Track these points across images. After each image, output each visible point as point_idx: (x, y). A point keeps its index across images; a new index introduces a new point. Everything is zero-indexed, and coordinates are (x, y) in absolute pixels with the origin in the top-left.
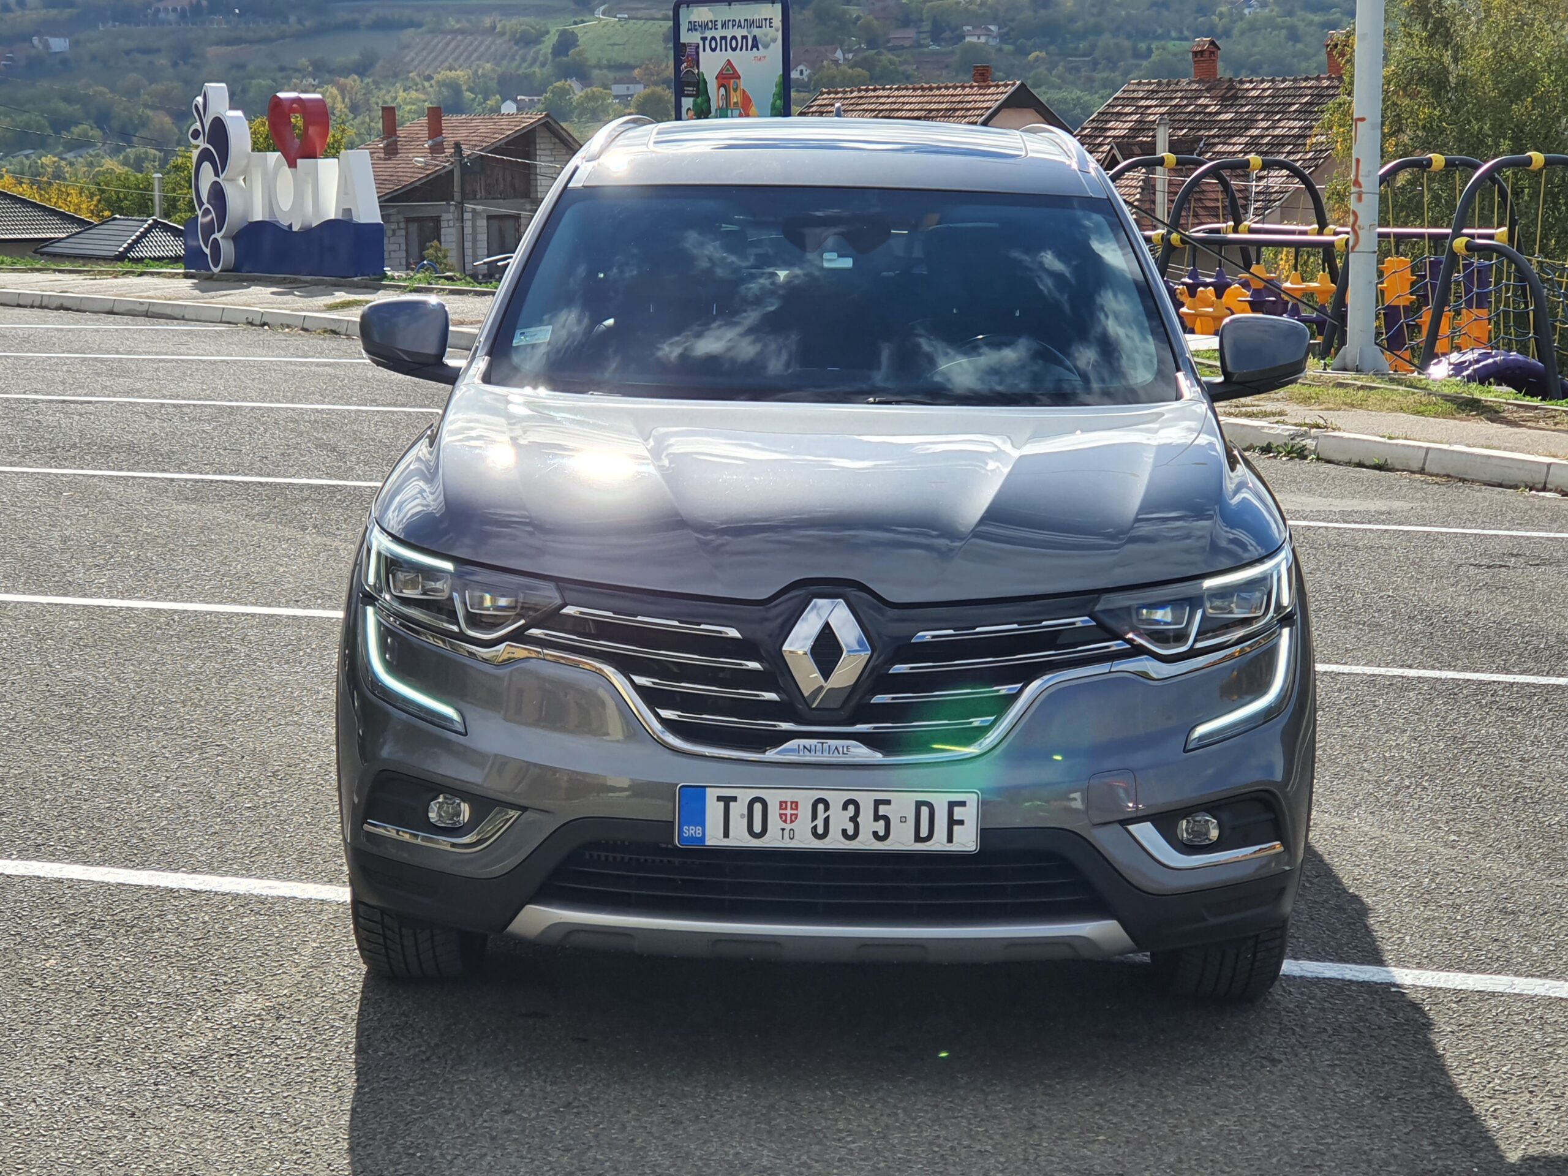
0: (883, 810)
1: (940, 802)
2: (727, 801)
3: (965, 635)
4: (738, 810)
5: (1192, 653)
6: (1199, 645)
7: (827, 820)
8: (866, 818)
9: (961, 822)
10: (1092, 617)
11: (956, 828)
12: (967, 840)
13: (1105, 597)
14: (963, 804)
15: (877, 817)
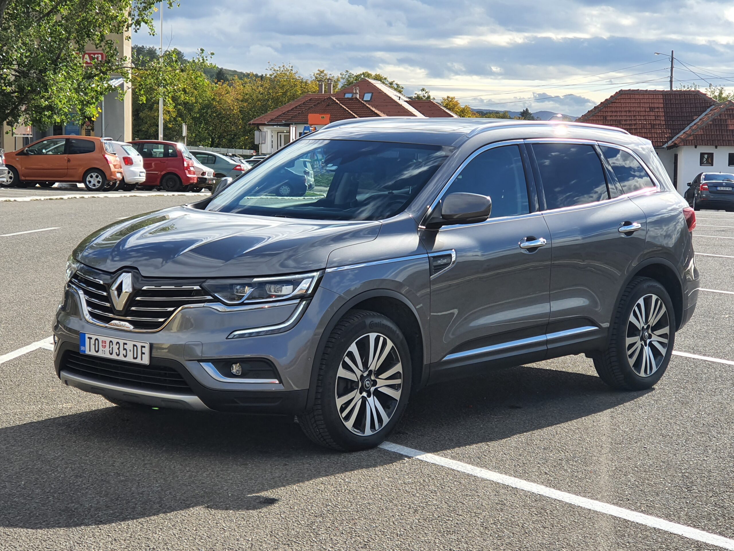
0: (126, 346)
1: (139, 345)
2: (90, 338)
3: (158, 288)
4: (93, 341)
5: (243, 304)
6: (245, 302)
7: (112, 348)
8: (121, 348)
9: (144, 353)
10: (200, 286)
11: (143, 355)
12: (146, 360)
13: (208, 280)
14: (144, 347)
15: (124, 349)
